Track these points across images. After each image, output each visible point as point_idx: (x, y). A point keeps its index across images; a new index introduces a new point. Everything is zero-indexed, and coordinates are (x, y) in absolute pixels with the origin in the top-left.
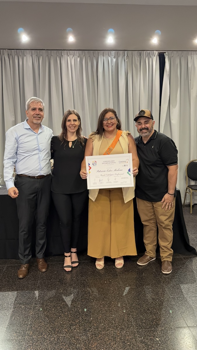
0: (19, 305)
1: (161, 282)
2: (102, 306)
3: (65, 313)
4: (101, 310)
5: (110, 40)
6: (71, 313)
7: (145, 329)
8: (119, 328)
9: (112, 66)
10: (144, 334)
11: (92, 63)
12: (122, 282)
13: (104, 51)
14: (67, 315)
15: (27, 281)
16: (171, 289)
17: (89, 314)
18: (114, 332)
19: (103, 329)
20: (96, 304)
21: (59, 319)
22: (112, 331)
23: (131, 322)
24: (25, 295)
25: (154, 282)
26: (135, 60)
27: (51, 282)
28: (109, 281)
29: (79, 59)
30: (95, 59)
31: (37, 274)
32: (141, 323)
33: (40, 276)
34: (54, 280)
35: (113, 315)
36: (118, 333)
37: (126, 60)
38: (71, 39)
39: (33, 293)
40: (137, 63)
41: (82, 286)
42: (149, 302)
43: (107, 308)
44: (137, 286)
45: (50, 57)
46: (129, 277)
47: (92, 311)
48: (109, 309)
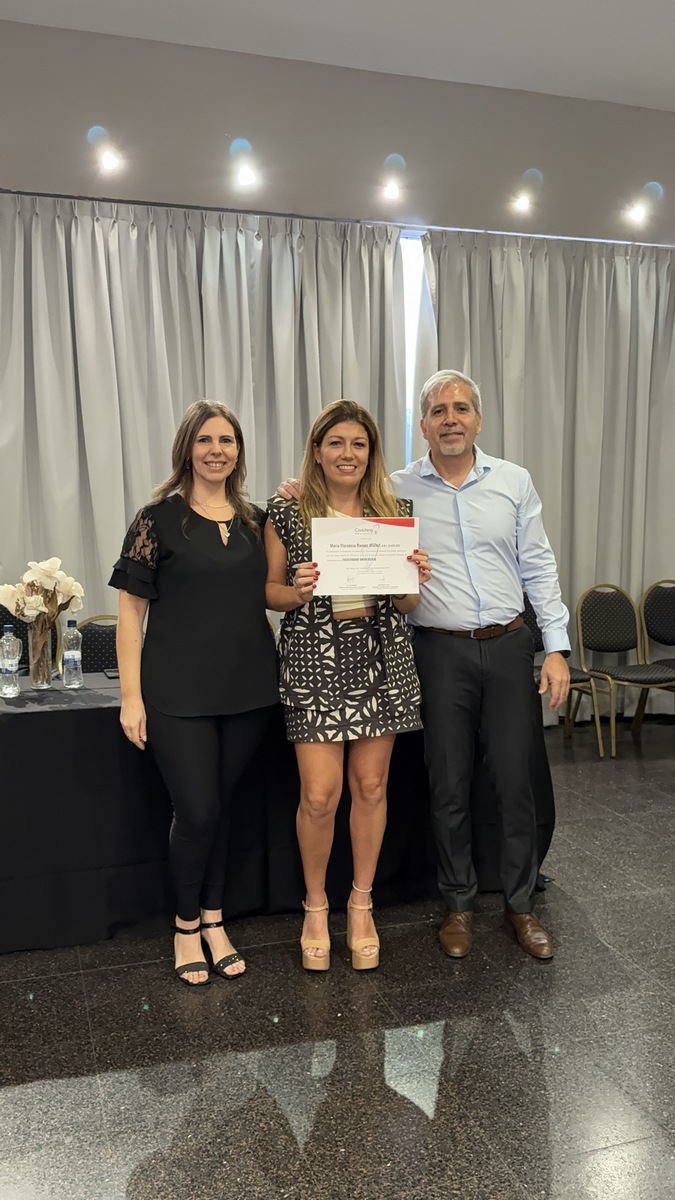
0: (51, 1135)
1: (525, 995)
2: (361, 1101)
3: (239, 1141)
4: (364, 1114)
5: (246, 177)
6: (259, 1141)
7: (539, 1159)
8: (451, 1170)
9: (252, 266)
10: (540, 1180)
11: (182, 248)
12: (396, 1008)
13: (221, 213)
14: (250, 1148)
15: (45, 1041)
16: (564, 1014)
17: (326, 1134)
18: (440, 1188)
19: (397, 1180)
20: (337, 1095)
21: (224, 1166)
22: (430, 1183)
23: (484, 1143)
24: (59, 1097)
25: (501, 997)
26: (326, 249)
27: (140, 1035)
28: (351, 1010)
29: (134, 234)
30: (191, 237)
31: (75, 1014)
32: (516, 1144)
33: (89, 1020)
34: (150, 1027)
35: (414, 1128)
36: (455, 1186)
37: (299, 248)
38: (110, 161)
39: (90, 1085)
40: (332, 261)
41: (261, 1039)
42: (514, 1068)
43: (380, 1105)
44: (451, 1018)
45: (31, 219)
46: (412, 990)
47: (333, 1122)
48: (391, 1110)
